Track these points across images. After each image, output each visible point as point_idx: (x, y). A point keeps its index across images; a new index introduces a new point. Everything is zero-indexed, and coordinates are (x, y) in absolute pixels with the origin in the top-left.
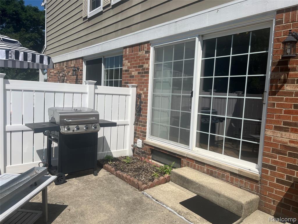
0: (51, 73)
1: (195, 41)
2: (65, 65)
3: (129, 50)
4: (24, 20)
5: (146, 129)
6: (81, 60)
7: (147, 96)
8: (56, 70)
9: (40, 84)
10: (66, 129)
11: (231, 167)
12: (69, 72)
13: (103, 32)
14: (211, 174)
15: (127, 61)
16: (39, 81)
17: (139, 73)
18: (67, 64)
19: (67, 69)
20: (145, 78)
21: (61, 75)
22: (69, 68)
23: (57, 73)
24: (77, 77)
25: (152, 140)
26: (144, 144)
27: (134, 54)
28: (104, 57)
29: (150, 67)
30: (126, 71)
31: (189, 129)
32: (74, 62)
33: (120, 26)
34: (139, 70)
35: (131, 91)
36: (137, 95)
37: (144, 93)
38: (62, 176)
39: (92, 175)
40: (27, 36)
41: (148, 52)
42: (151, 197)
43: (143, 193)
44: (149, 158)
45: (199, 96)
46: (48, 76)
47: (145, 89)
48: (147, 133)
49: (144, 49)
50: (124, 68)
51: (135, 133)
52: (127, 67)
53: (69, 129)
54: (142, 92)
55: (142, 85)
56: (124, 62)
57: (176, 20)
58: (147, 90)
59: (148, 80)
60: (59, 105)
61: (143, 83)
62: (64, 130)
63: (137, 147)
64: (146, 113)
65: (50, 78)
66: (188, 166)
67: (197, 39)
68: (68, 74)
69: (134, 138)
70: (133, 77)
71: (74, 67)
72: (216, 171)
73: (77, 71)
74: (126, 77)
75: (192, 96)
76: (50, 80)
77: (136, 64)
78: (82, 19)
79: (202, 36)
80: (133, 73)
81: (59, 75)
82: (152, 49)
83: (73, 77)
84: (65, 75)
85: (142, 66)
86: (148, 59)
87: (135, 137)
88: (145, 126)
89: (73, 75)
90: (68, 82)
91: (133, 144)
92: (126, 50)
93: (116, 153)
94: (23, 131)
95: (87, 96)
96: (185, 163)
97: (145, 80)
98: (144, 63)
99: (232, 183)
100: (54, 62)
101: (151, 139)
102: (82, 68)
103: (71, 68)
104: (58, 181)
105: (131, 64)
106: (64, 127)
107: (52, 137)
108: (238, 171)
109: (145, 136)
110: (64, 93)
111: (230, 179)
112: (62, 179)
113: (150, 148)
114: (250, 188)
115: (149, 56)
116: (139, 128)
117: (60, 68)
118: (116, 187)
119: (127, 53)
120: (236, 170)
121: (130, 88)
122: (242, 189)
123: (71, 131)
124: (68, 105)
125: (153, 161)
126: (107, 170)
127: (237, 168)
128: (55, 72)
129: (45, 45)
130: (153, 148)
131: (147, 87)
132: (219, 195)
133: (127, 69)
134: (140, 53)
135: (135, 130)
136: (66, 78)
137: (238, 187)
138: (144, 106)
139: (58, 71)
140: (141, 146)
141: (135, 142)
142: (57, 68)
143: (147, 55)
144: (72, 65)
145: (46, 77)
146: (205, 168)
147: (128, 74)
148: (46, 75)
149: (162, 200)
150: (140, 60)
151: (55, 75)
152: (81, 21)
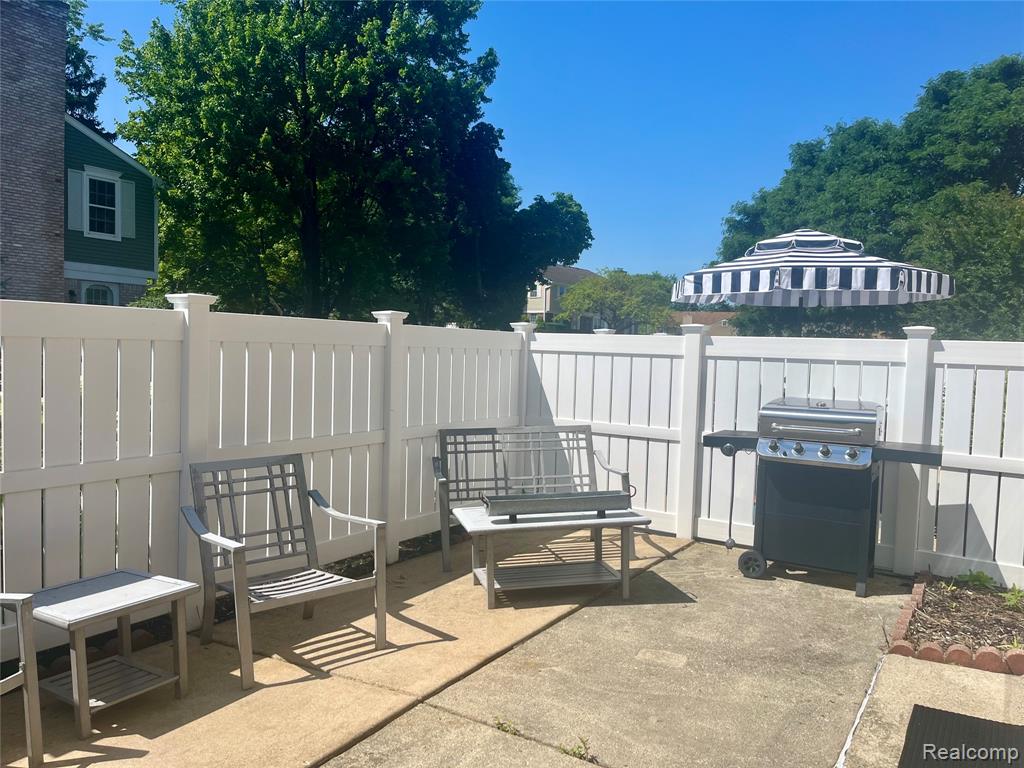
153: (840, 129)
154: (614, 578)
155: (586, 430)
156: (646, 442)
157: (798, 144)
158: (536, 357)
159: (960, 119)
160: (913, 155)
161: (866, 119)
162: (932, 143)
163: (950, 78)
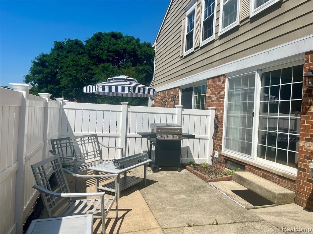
0: (156, 99)
1: (255, 74)
2: (167, 93)
3: (211, 81)
4: (139, 55)
5: (222, 143)
6: (178, 89)
7: (222, 117)
8: (160, 97)
9: (149, 109)
10: (160, 137)
11: (278, 171)
12: (169, 98)
13: (194, 67)
14: (265, 177)
15: (209, 90)
16: (148, 106)
17: (217, 98)
18: (168, 92)
19: (168, 96)
20: (222, 102)
21: (164, 100)
22: (169, 95)
23: (161, 99)
24: (175, 102)
25: (227, 152)
26: (220, 155)
27: (215, 84)
28: (194, 86)
29: (225, 94)
30: (209, 97)
31: (251, 143)
32: (173, 90)
33: (205, 62)
34: (218, 96)
35: (211, 113)
36: (215, 116)
37: (220, 114)
38: (156, 167)
39: (177, 171)
40: (142, 68)
41: (224, 82)
42: (212, 186)
43: (208, 184)
44: (223, 166)
45: (259, 117)
46: (154, 102)
47: (221, 111)
48: (223, 146)
49: (221, 80)
50: (208, 95)
51: (214, 146)
52: (209, 94)
53: (162, 137)
54: (219, 113)
55: (219, 108)
56: (207, 90)
57: (242, 59)
58: (223, 111)
59: (223, 103)
60: (158, 122)
61: (220, 106)
62: (159, 137)
63: (215, 158)
64: (222, 130)
65: (155, 103)
66: (250, 171)
67: (256, 72)
68: (168, 100)
69: (213, 151)
70: (213, 101)
71: (173, 94)
72: (269, 174)
73: (174, 98)
74: (208, 102)
75: (253, 116)
76: (156, 104)
77: (216, 91)
78: (180, 57)
79: (261, 70)
80: (213, 99)
81: (162, 101)
82: (227, 80)
83: (171, 102)
84: (167, 100)
85: (220, 93)
86: (224, 88)
87: (214, 149)
88: (221, 140)
89: (172, 101)
90: (168, 106)
91: (212, 155)
92: (209, 81)
93: (197, 160)
94: (136, 137)
95: (176, 116)
96: (248, 169)
97: (222, 104)
98: (221, 91)
99: (279, 184)
100: (157, 91)
101: (225, 151)
102: (179, 95)
103: (171, 95)
104: (154, 170)
105: (212, 92)
106: (159, 135)
107: (153, 142)
108: (283, 173)
109: (221, 149)
110: (161, 114)
111: (277, 180)
112: (157, 169)
113: (224, 158)
114: (290, 187)
115: (225, 85)
116: (216, 142)
117: (163, 95)
118: (191, 179)
119: (210, 83)
120: (281, 173)
121: (210, 110)
122: (285, 188)
123: (163, 138)
124: (163, 122)
125: (226, 168)
126: (188, 170)
127: (283, 172)
128: (160, 98)
129: (154, 78)
130: (226, 158)
131: (223, 109)
132: (262, 188)
133: (209, 95)
134: (218, 83)
135: (214, 144)
136: (167, 103)
137: (283, 187)
138: (220, 124)
139: (162, 98)
140: (218, 156)
141: (214, 154)
142: (161, 95)
143: (223, 84)
144: (172, 93)
145: (153, 102)
146: (261, 173)
147: (210, 99)
148: (153, 101)
149: (219, 188)
150: (219, 88)
151: (159, 101)
152: (179, 59)
153: (69, 40)
154: (141, 180)
155: (95, 136)
156: (102, 138)
157: (56, 41)
158: (66, 111)
159: (105, 46)
160: (92, 52)
161: (78, 39)
162: (97, 50)
163: (100, 33)
